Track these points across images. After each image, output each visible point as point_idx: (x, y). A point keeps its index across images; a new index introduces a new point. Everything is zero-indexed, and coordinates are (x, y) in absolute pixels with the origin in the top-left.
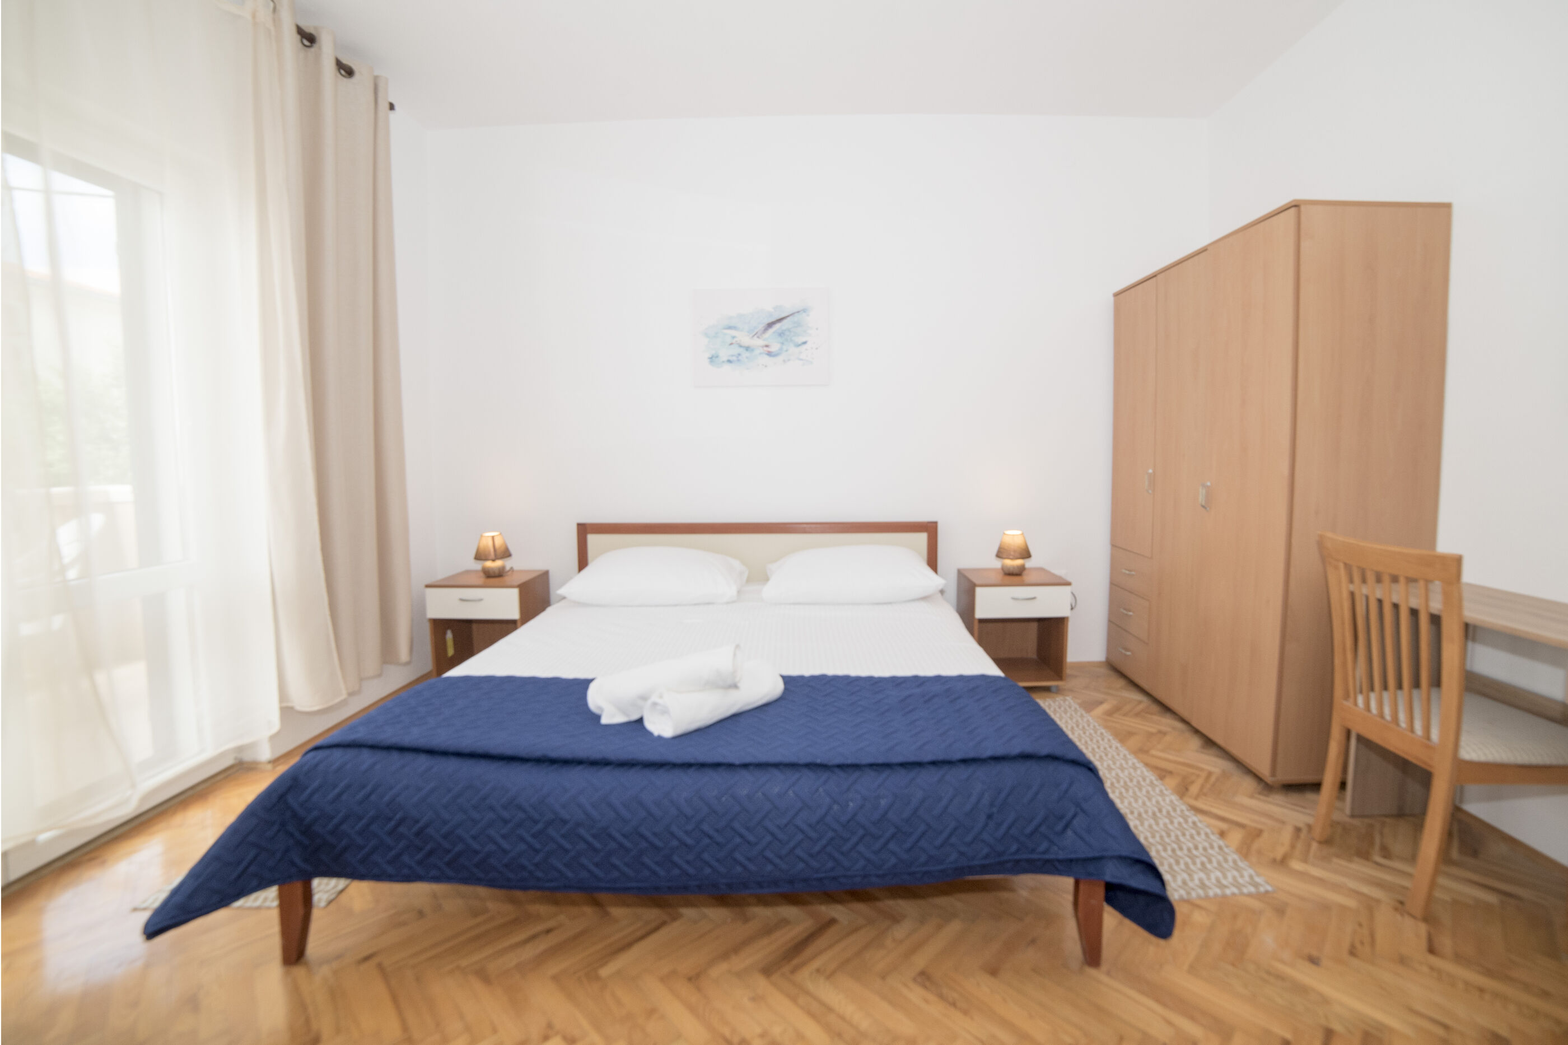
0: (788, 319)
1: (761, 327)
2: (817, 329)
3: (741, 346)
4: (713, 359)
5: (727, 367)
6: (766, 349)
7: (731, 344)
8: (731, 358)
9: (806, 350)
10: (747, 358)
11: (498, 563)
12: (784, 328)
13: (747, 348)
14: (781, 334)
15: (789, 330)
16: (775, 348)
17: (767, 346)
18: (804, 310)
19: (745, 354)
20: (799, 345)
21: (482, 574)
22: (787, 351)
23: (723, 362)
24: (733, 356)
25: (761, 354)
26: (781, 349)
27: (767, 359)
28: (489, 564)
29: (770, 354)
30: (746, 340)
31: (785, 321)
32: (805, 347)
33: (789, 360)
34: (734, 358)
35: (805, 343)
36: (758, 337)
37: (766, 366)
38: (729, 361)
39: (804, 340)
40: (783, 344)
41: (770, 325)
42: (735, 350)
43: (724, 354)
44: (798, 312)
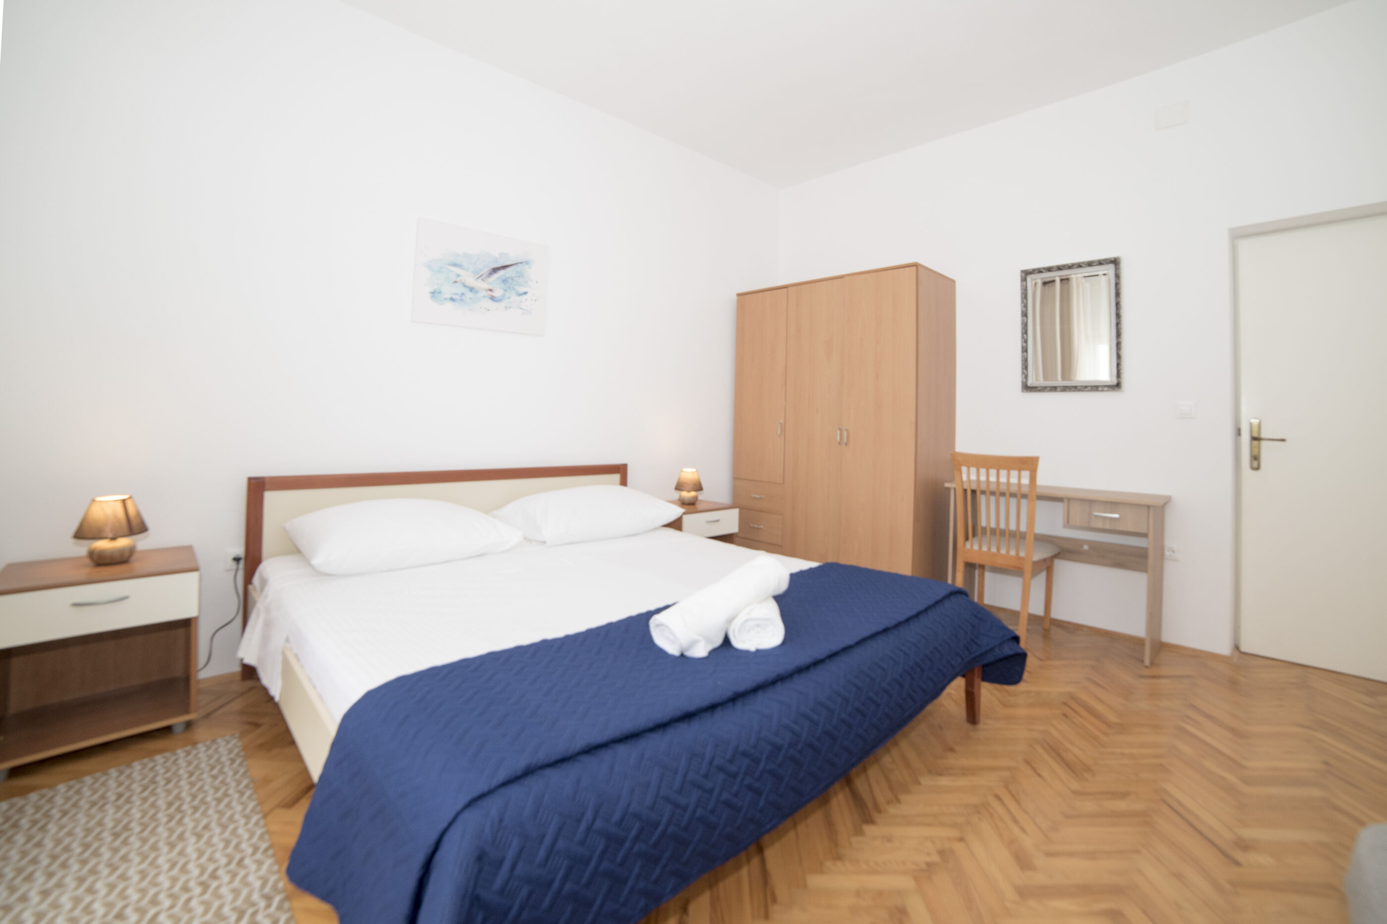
0: (512, 268)
1: (486, 270)
2: (537, 282)
3: (465, 286)
4: (435, 294)
5: (450, 304)
6: (489, 293)
7: (455, 282)
8: (454, 297)
9: (526, 300)
10: (470, 298)
11: (123, 543)
12: (508, 275)
13: (471, 289)
14: (505, 281)
15: (512, 279)
16: (498, 293)
17: (490, 290)
18: (527, 263)
19: (469, 295)
20: (521, 295)
22: (509, 298)
23: (446, 299)
24: (456, 294)
25: (484, 297)
26: (504, 296)
27: (489, 303)
28: (103, 545)
29: (492, 298)
30: (471, 281)
31: (509, 269)
32: (525, 297)
33: (510, 307)
34: (457, 297)
35: (525, 293)
36: (483, 280)
37: (489, 310)
38: (452, 299)
39: (525, 290)
40: (505, 290)
41: (495, 270)
42: (459, 289)
43: (448, 290)
44: (521, 263)
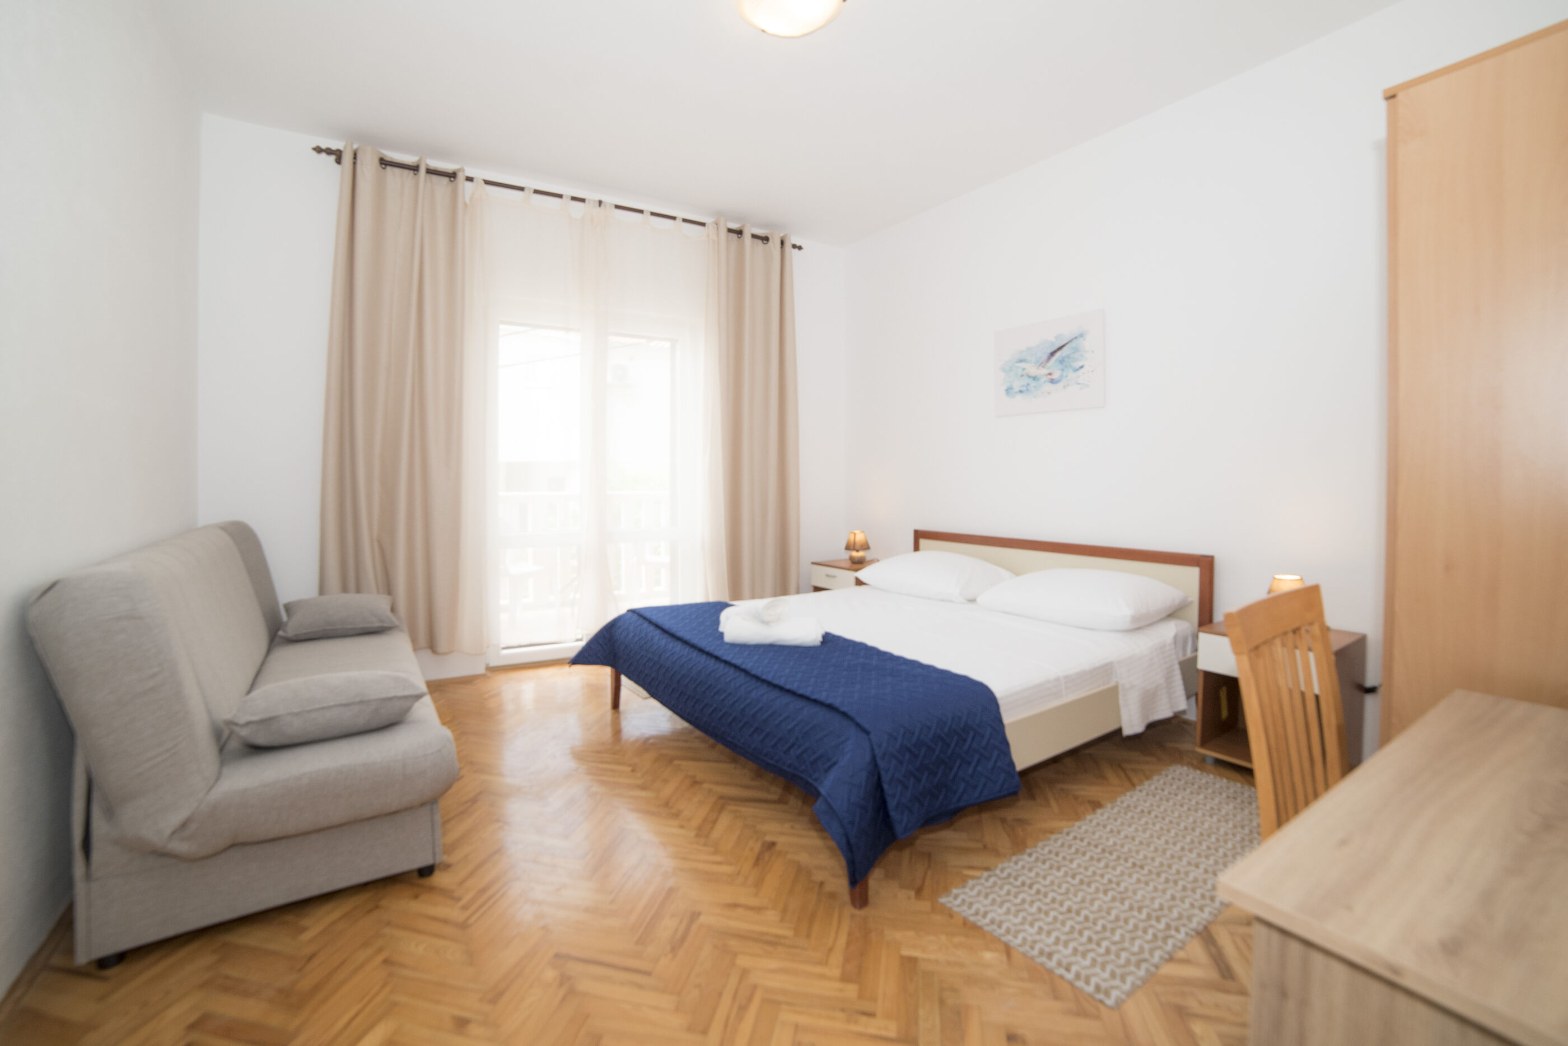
0: (1068, 346)
1: (1045, 357)
2: (1093, 352)
3: (1029, 377)
4: (1009, 391)
5: (1019, 397)
6: (1049, 377)
7: (1022, 376)
8: (1022, 389)
9: (1083, 373)
10: (1034, 387)
11: (861, 554)
12: (1064, 355)
13: (1035, 378)
14: (1061, 361)
15: (1068, 357)
16: (1055, 376)
17: (1050, 374)
18: (1081, 335)
19: (1033, 384)
20: (1077, 370)
21: (849, 562)
22: (1067, 376)
23: (1016, 393)
24: (1023, 386)
25: (1045, 381)
26: (1061, 376)
27: (1049, 387)
28: (855, 554)
29: (1052, 381)
30: (1033, 371)
31: (1065, 348)
32: (1082, 370)
33: (1068, 385)
34: (1024, 389)
35: (1082, 367)
36: (1043, 367)
37: (1049, 393)
38: (1021, 392)
39: (1080, 364)
40: (1063, 370)
41: (1053, 354)
42: (1026, 380)
43: (1017, 385)
44: (1076, 338)
